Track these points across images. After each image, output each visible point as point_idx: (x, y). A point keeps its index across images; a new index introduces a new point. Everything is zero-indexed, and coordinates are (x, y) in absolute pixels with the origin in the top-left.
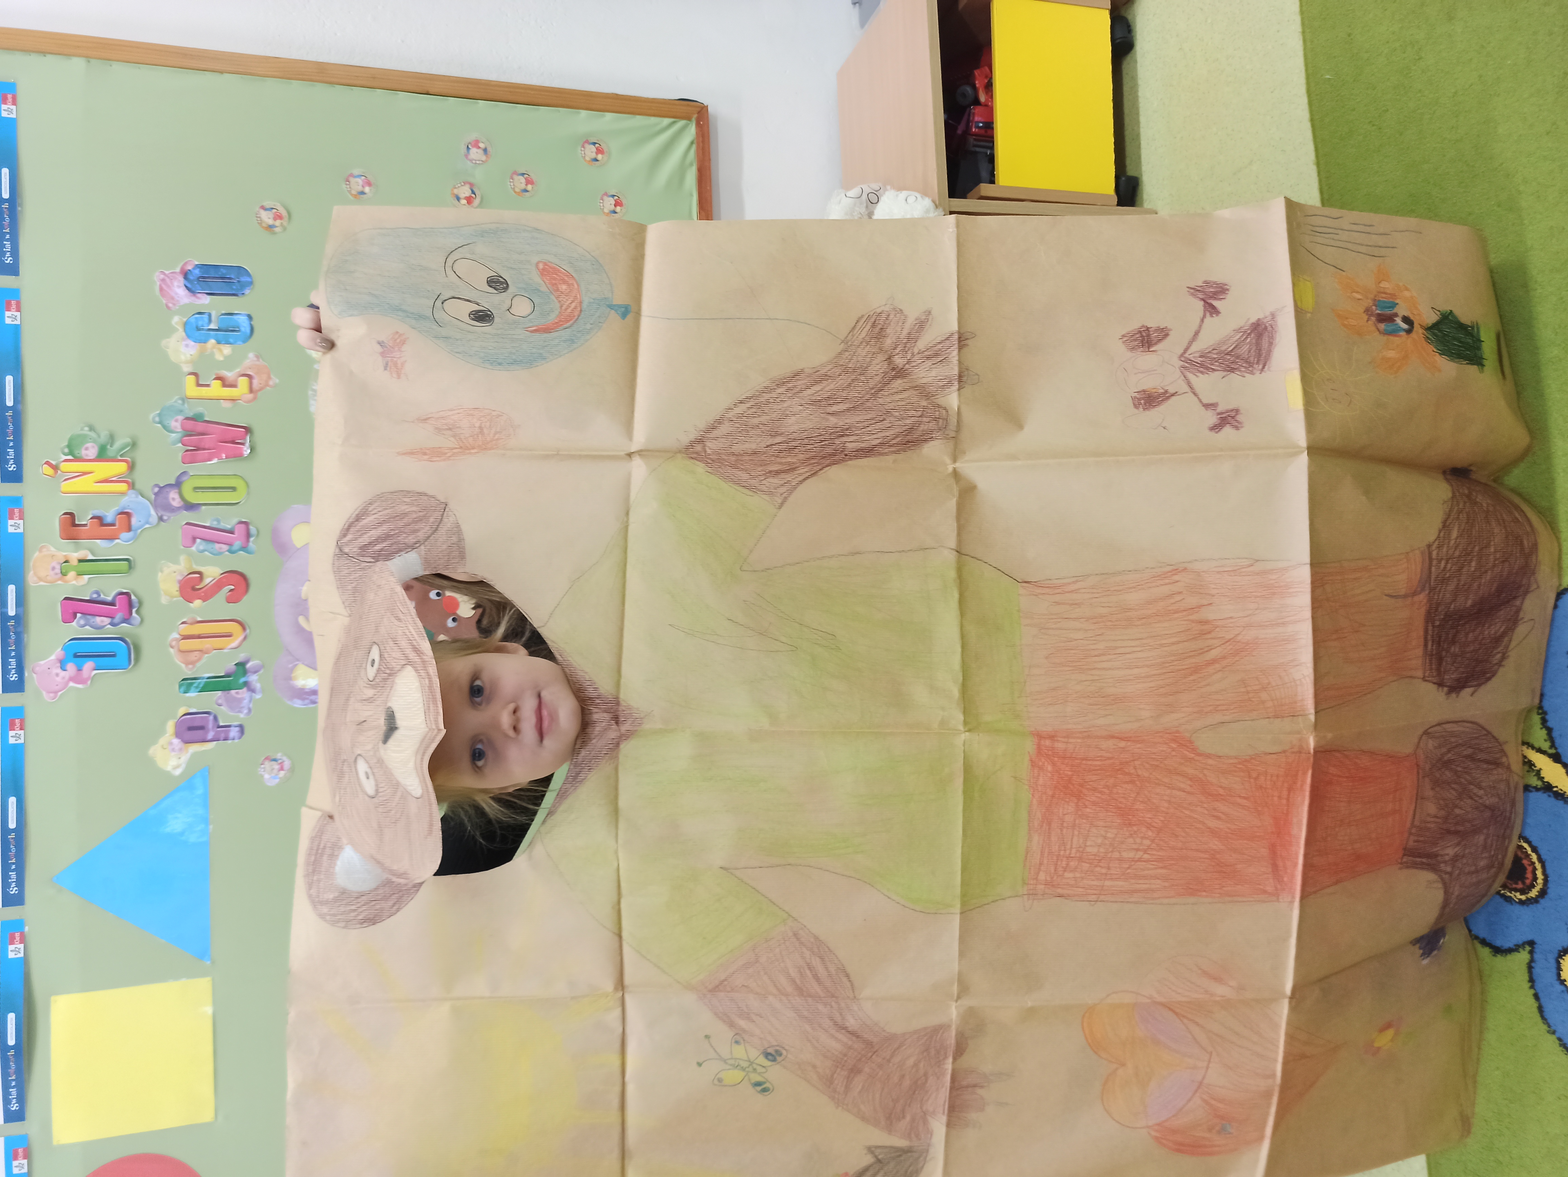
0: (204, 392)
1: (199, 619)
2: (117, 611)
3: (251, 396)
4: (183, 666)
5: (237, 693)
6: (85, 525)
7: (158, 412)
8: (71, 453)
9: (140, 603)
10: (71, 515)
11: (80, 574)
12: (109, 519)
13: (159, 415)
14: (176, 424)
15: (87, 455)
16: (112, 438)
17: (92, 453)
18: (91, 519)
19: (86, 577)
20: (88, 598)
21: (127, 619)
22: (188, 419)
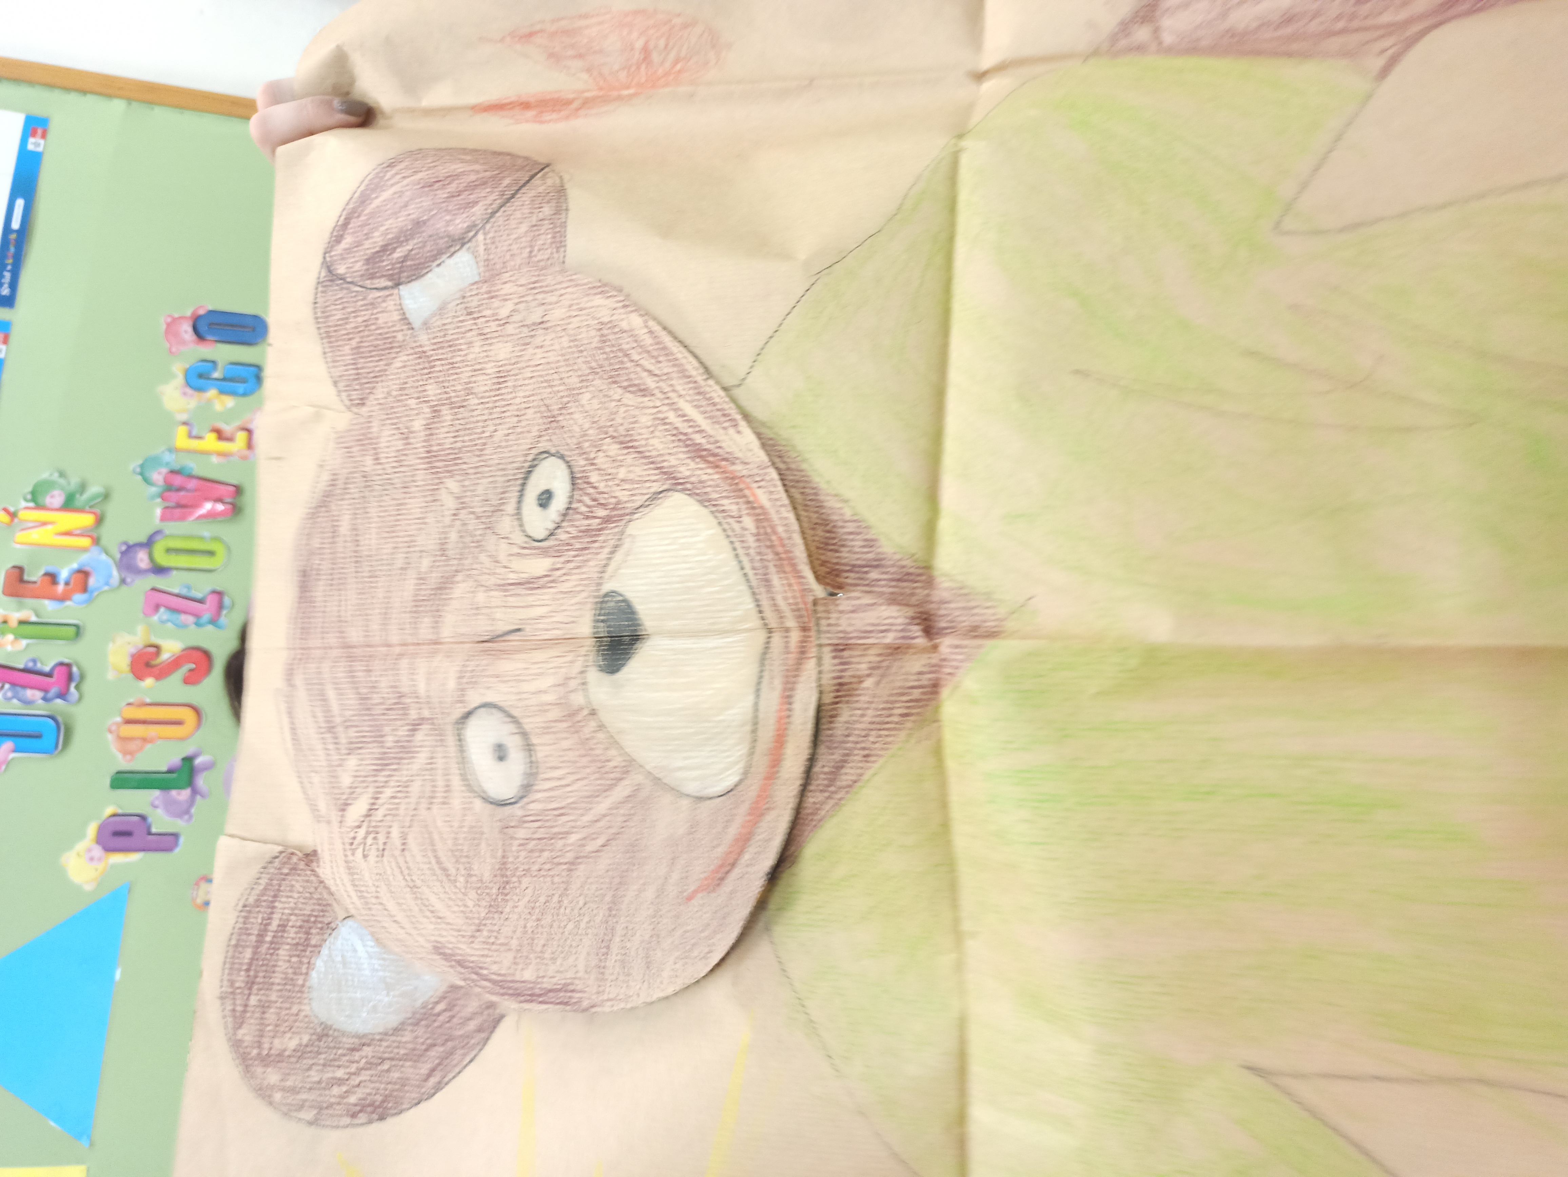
0: (194, 444)
1: (148, 700)
2: (53, 684)
3: (248, 454)
4: (120, 756)
5: (179, 794)
6: (35, 582)
7: (140, 462)
8: (34, 500)
9: (82, 677)
10: (20, 570)
11: (17, 638)
12: (63, 577)
13: (142, 466)
14: (158, 477)
15: (51, 504)
16: (83, 487)
17: (56, 499)
18: (42, 575)
19: (24, 642)
20: (21, 666)
21: (63, 695)
22: (173, 472)
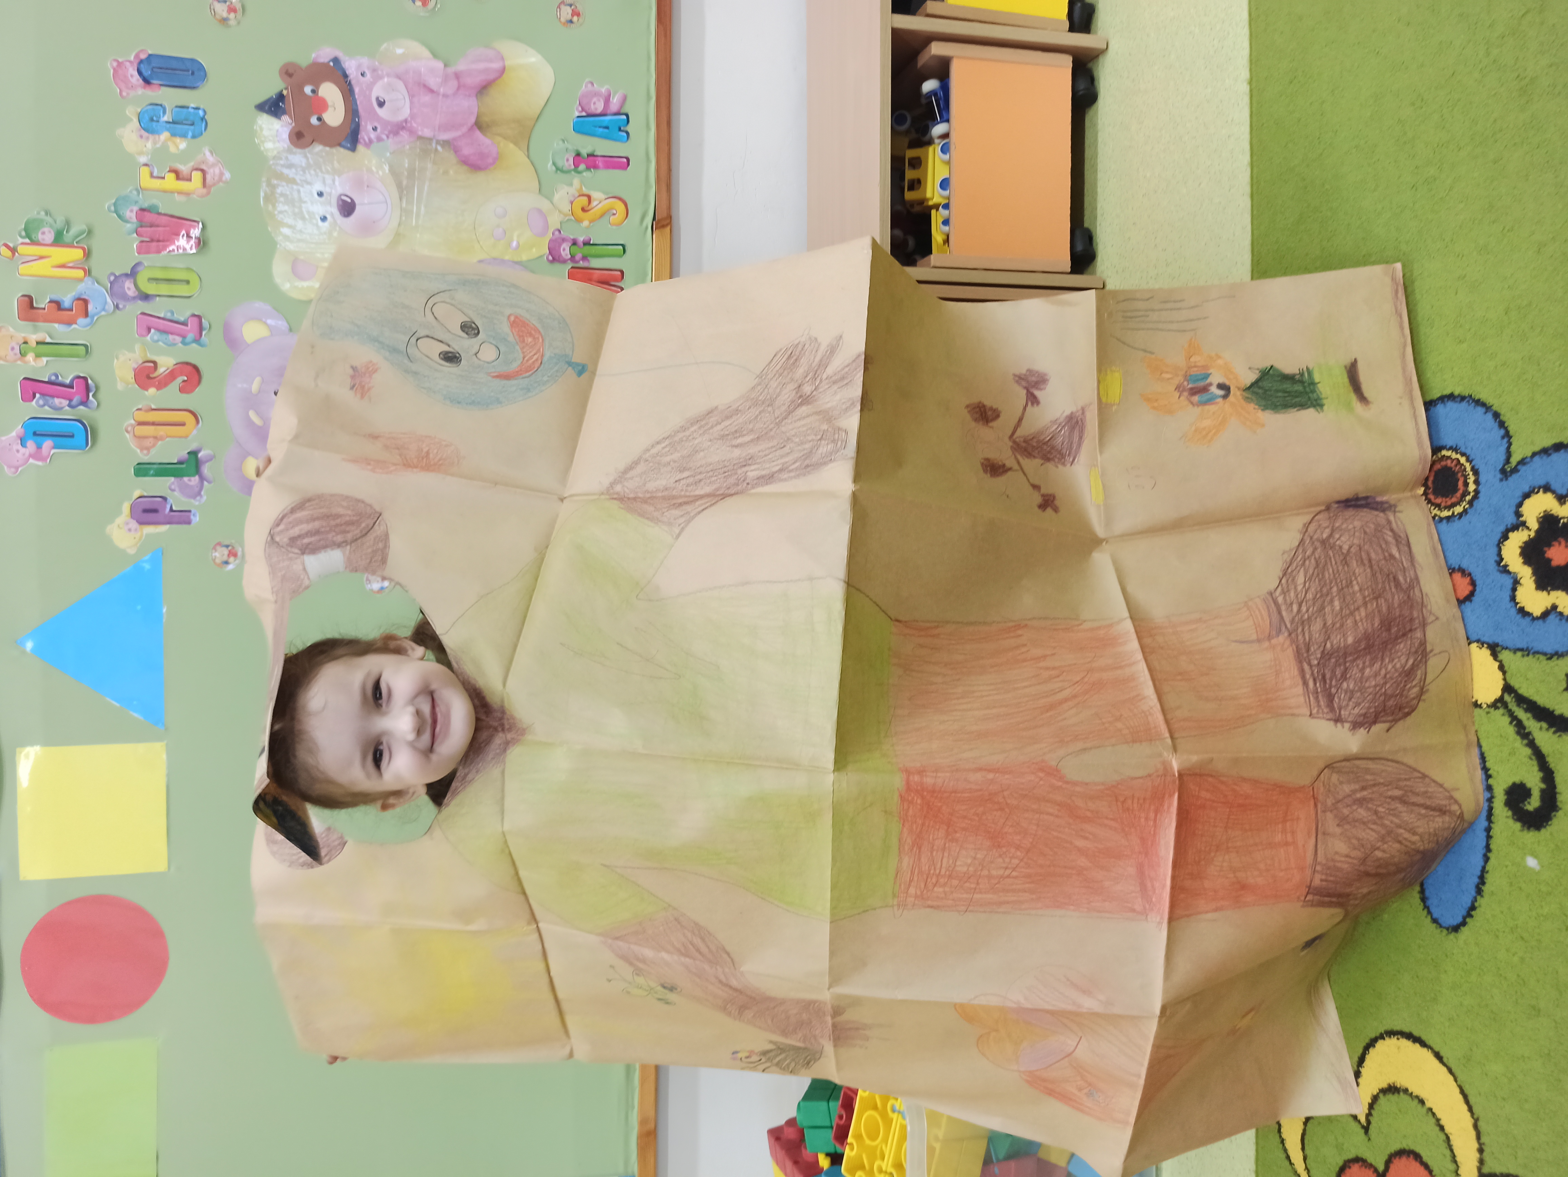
0: (157, 184)
1: (153, 407)
2: (75, 394)
3: (205, 191)
4: (138, 451)
5: (190, 480)
6: (43, 309)
7: (113, 201)
8: (28, 236)
9: (97, 388)
10: (30, 298)
11: (38, 356)
12: (67, 304)
13: (115, 204)
14: (131, 214)
15: (43, 240)
16: (68, 224)
17: (49, 237)
18: (49, 302)
19: (45, 359)
20: (46, 380)
21: (85, 402)
22: (142, 210)
